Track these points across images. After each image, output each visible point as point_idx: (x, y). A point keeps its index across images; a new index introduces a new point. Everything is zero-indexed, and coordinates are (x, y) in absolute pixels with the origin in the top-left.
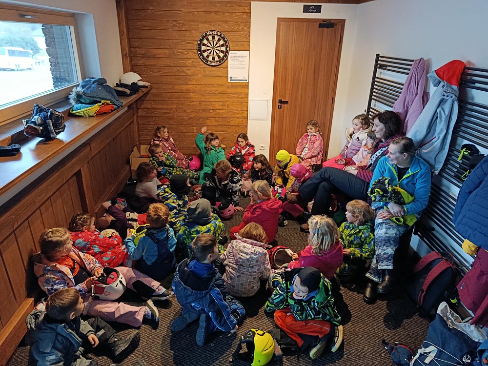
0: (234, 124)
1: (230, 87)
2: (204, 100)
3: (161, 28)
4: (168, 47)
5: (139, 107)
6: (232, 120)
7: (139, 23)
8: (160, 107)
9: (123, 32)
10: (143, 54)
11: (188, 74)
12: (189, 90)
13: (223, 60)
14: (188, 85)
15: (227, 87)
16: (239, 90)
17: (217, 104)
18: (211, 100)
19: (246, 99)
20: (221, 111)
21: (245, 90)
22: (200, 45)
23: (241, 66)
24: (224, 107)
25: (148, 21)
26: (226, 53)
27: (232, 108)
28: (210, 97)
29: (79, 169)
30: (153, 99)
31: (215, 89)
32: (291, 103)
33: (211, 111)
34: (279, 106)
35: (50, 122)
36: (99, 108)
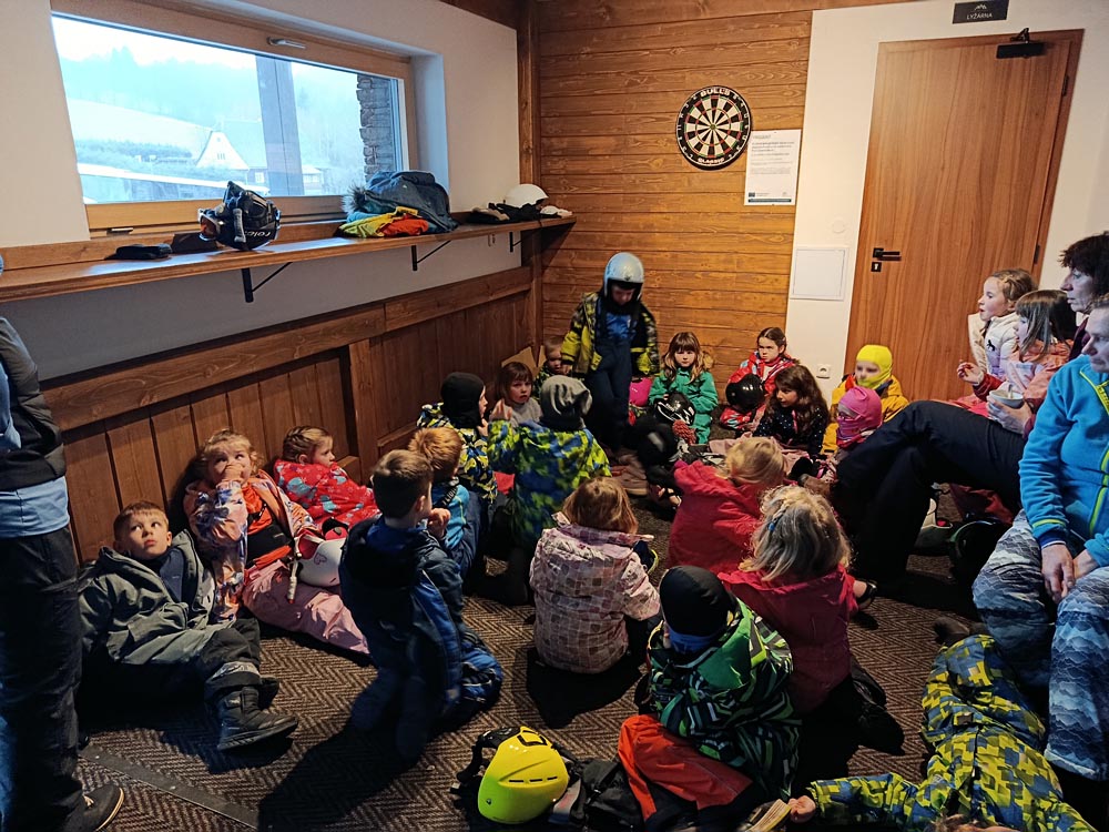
0: (751, 309)
1: (751, 218)
2: (685, 248)
3: (605, 91)
4: (615, 131)
5: (546, 263)
6: (747, 298)
7: (561, 85)
8: (589, 263)
9: (527, 104)
10: (563, 149)
11: (653, 189)
12: (652, 226)
13: (734, 154)
14: (651, 215)
15: (742, 217)
16: (768, 225)
17: (713, 258)
18: (702, 249)
19: (786, 247)
20: (723, 275)
21: (785, 225)
22: (682, 122)
23: (780, 166)
24: (730, 266)
25: (578, 77)
26: (742, 138)
27: (749, 267)
28: (699, 240)
29: (343, 344)
30: (574, 246)
31: (710, 222)
32: (910, 258)
33: (698, 275)
34: (873, 264)
35: (239, 213)
36: (390, 221)
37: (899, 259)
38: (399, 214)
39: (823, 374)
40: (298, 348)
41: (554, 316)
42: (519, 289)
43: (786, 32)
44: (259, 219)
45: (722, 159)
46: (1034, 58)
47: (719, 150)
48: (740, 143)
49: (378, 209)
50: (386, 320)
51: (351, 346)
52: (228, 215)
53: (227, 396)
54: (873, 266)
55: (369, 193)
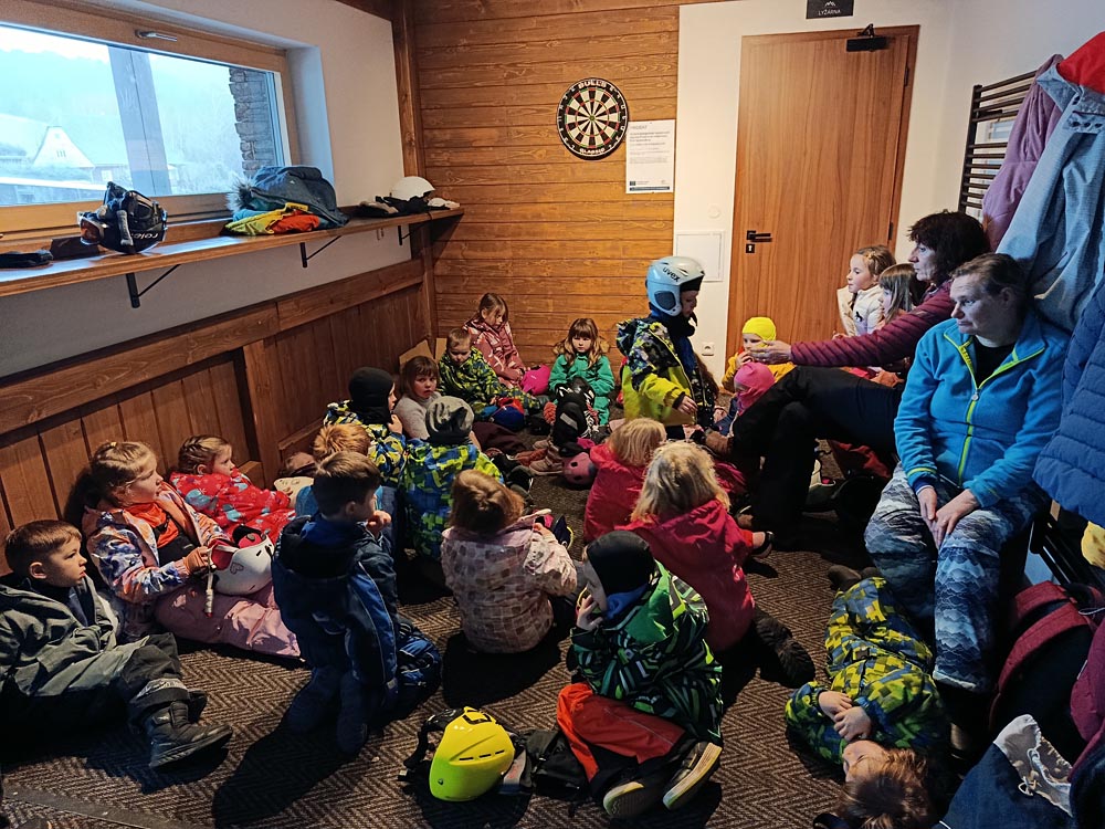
0: (639, 293)
1: (633, 205)
2: (573, 237)
3: (485, 83)
4: (497, 123)
5: (436, 255)
6: (634, 283)
7: (440, 77)
8: (479, 254)
9: (406, 96)
10: (446, 141)
11: (538, 179)
12: (539, 216)
13: (614, 144)
14: (538, 205)
15: (625, 205)
16: (651, 213)
17: (600, 245)
18: (587, 237)
19: (667, 233)
20: (610, 262)
21: (665, 212)
22: (562, 113)
23: (657, 155)
24: (616, 253)
25: (456, 69)
26: (620, 129)
27: (634, 253)
28: (585, 229)
29: (238, 346)
30: (465, 238)
31: (596, 210)
32: (779, 238)
33: (588, 262)
34: (748, 245)
35: (124, 214)
36: (280, 217)
37: (770, 240)
38: (288, 210)
39: (708, 351)
40: (190, 352)
41: (448, 308)
42: (411, 283)
43: (656, 26)
44: (145, 221)
45: (603, 149)
46: (878, 51)
47: (599, 141)
48: (619, 133)
49: (266, 206)
50: (279, 318)
51: (245, 348)
52: (111, 218)
53: (119, 407)
54: (747, 248)
55: (256, 190)
